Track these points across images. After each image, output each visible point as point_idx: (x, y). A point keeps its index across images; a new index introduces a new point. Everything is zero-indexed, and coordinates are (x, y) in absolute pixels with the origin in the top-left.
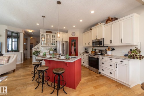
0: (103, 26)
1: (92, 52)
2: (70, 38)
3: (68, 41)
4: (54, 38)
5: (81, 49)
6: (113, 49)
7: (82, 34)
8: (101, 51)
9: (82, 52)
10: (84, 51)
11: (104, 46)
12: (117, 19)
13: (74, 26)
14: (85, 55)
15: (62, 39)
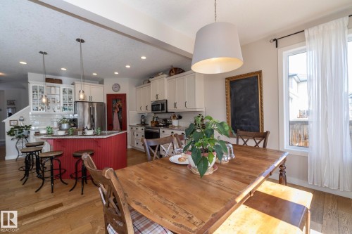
0: (166, 79)
1: (152, 122)
2: (109, 96)
3: (106, 102)
4: (67, 95)
5: (132, 118)
6: (180, 117)
7: (135, 88)
8: (165, 120)
9: (135, 124)
10: (139, 123)
11: (167, 112)
12: (183, 71)
13: (116, 73)
14: (140, 128)
15: (91, 97)
